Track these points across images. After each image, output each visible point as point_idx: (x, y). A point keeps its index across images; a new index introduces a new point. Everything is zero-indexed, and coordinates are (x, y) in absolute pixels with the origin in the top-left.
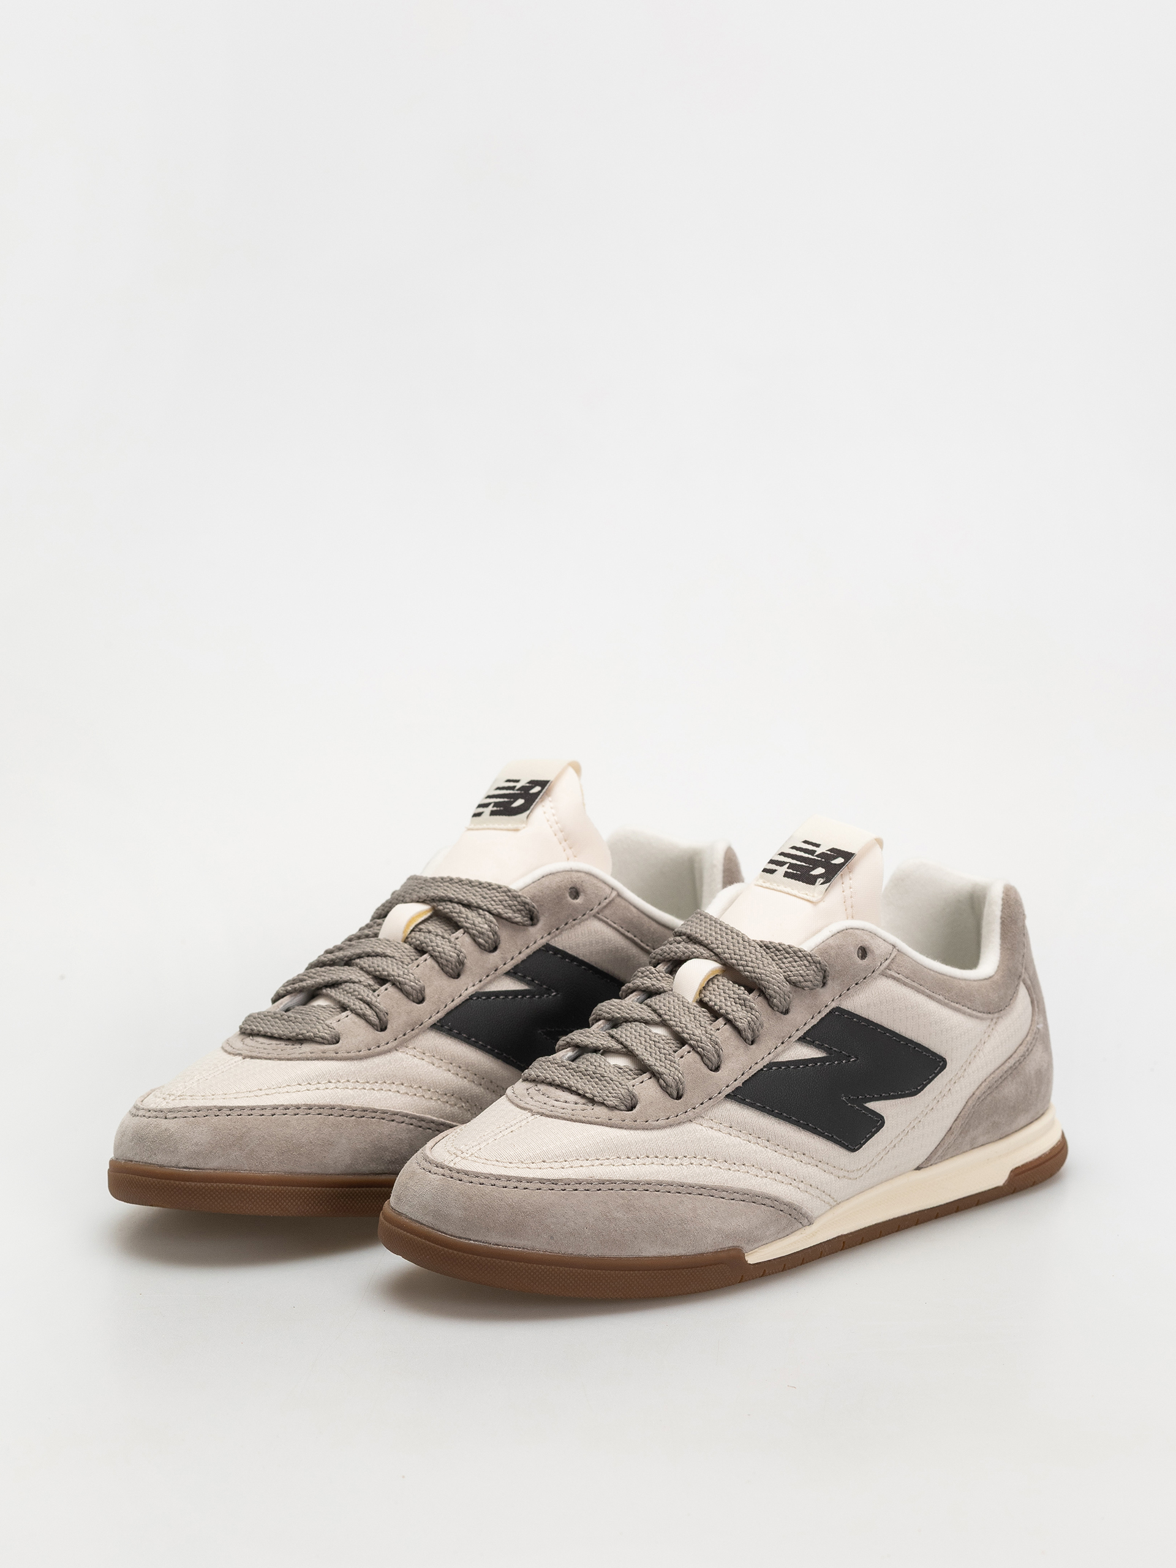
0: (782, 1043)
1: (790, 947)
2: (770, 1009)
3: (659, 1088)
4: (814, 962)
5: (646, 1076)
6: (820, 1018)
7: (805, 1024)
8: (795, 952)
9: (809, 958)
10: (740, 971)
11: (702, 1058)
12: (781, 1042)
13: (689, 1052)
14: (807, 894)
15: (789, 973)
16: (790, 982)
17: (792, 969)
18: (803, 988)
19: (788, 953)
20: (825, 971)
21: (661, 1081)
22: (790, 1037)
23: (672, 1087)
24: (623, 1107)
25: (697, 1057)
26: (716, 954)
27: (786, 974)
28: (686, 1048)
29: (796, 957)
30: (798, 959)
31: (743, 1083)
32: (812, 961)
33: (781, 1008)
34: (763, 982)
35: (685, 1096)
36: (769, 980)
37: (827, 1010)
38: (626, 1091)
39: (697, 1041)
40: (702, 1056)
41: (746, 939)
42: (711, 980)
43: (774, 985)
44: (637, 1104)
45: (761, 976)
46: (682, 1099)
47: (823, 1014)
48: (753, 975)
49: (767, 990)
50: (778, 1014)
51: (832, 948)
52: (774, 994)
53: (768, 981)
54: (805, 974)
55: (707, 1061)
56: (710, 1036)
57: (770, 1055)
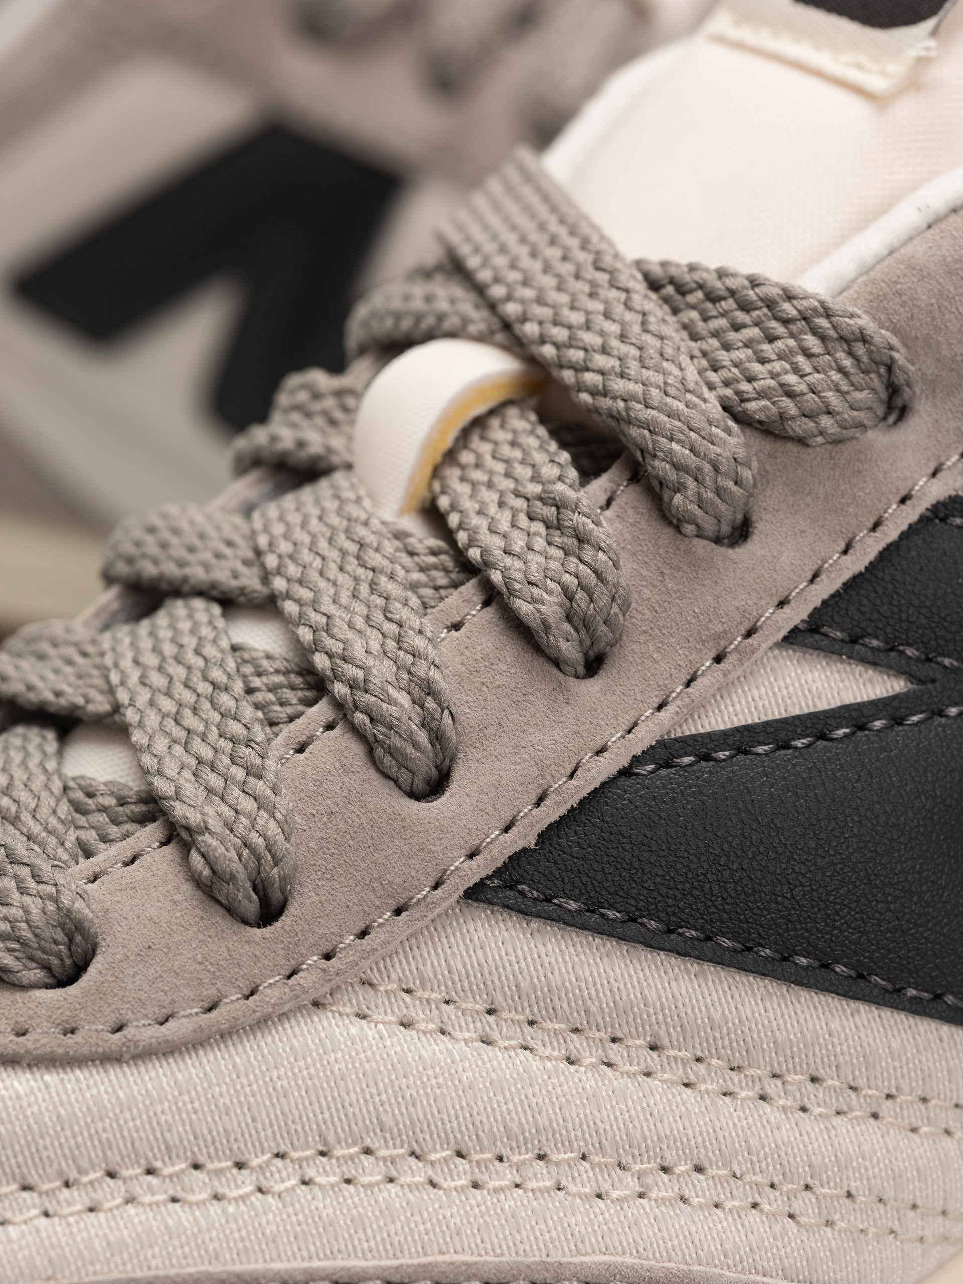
0: (718, 659)
1: (754, 282)
2: (669, 531)
3: (187, 888)
4: (841, 338)
5: (151, 833)
6: (880, 547)
7: (816, 575)
8: (770, 304)
9: (823, 322)
10: (565, 389)
11: (370, 751)
12: (713, 654)
13: (330, 727)
14: (859, 66)
15: (745, 386)
16: (743, 420)
17: (756, 367)
18: (802, 441)
19: (746, 307)
20: (889, 369)
21: (195, 857)
22: (749, 634)
23: (233, 878)
24: (36, 974)
25: (354, 750)
26: (507, 326)
27: (728, 392)
28: (321, 711)
29: (774, 324)
30: (780, 330)
31: (542, 837)
32: (832, 333)
33: (709, 524)
34: (634, 432)
35: (293, 910)
36: (654, 420)
37: (911, 514)
38: (51, 906)
39: (353, 685)
40: (369, 745)
41: (608, 261)
42: (479, 423)
43: (671, 439)
44: (94, 953)
45: (627, 409)
46: (278, 925)
47: (891, 533)
48: (605, 403)
49: (648, 459)
50: (702, 547)
51: (924, 275)
52: (672, 475)
53: (650, 427)
54: (803, 387)
55: (388, 761)
56: (409, 659)
57: (662, 713)
